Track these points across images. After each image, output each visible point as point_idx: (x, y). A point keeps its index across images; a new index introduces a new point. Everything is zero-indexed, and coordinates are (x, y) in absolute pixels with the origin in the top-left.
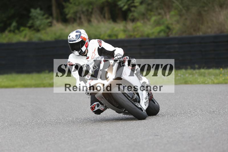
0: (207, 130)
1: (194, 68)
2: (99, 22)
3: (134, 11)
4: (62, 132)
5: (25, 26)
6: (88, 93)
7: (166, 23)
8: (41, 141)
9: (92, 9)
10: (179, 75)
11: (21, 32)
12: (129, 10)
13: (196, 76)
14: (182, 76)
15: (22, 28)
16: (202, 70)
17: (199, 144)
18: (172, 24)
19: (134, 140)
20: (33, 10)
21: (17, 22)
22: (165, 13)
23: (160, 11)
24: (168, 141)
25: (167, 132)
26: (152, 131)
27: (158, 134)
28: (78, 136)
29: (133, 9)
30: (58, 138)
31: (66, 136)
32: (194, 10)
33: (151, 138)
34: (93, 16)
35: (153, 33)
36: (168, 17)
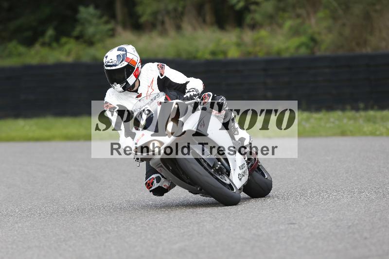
0: (379, 214)
1: (357, 109)
2: (195, 29)
3: (255, 11)
4: (130, 217)
5: (68, 35)
6: (138, 159)
7: (310, 31)
8: (95, 232)
9: (184, 7)
10: (332, 120)
11: (61, 45)
12: (246, 9)
13: (361, 121)
14: (337, 122)
15: (64, 40)
16: (371, 113)
17: (366, 238)
18: (319, 33)
19: (254, 231)
20: (82, 9)
21: (56, 29)
22: (308, 14)
23: (300, 11)
24: (311, 233)
25: (310, 217)
26: (284, 215)
27: (294, 222)
28: (158, 225)
29: (253, 7)
30: (124, 227)
31: (138, 223)
32: (357, 9)
33: (282, 227)
34: (185, 19)
35: (287, 49)
36: (313, 21)
